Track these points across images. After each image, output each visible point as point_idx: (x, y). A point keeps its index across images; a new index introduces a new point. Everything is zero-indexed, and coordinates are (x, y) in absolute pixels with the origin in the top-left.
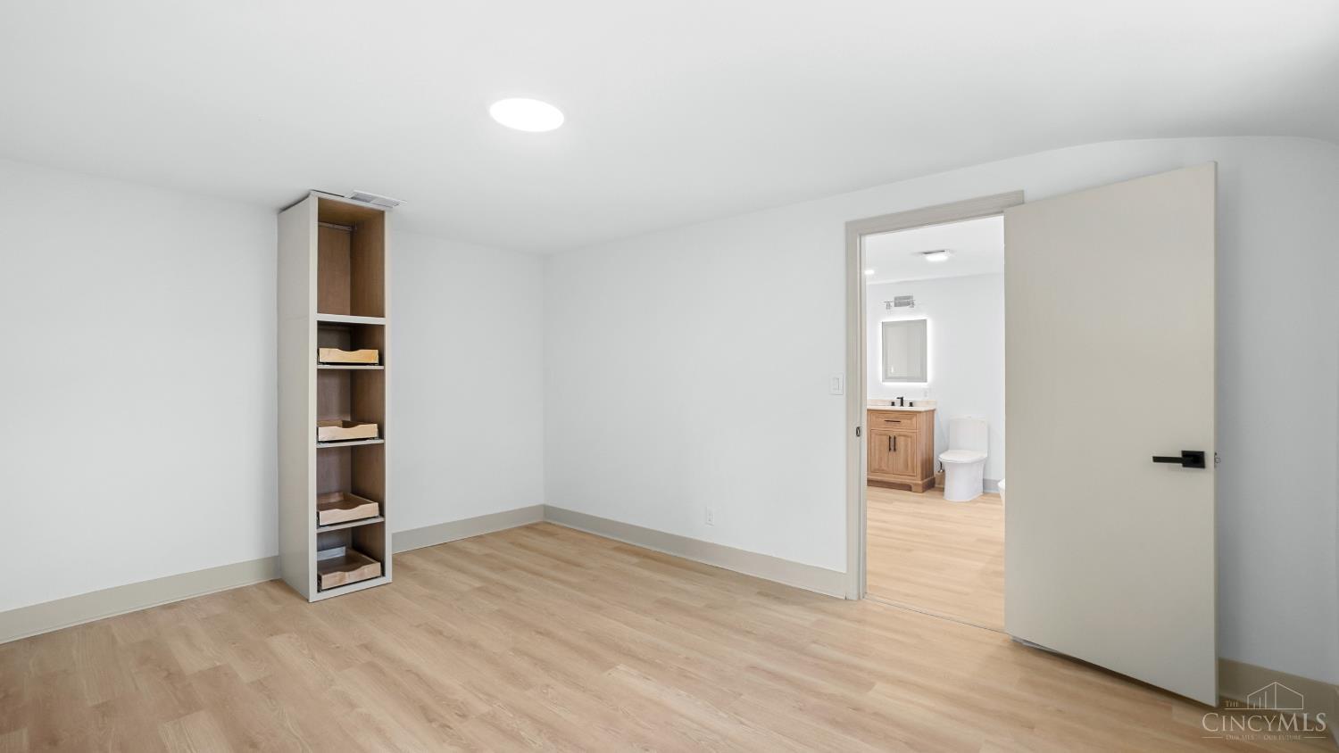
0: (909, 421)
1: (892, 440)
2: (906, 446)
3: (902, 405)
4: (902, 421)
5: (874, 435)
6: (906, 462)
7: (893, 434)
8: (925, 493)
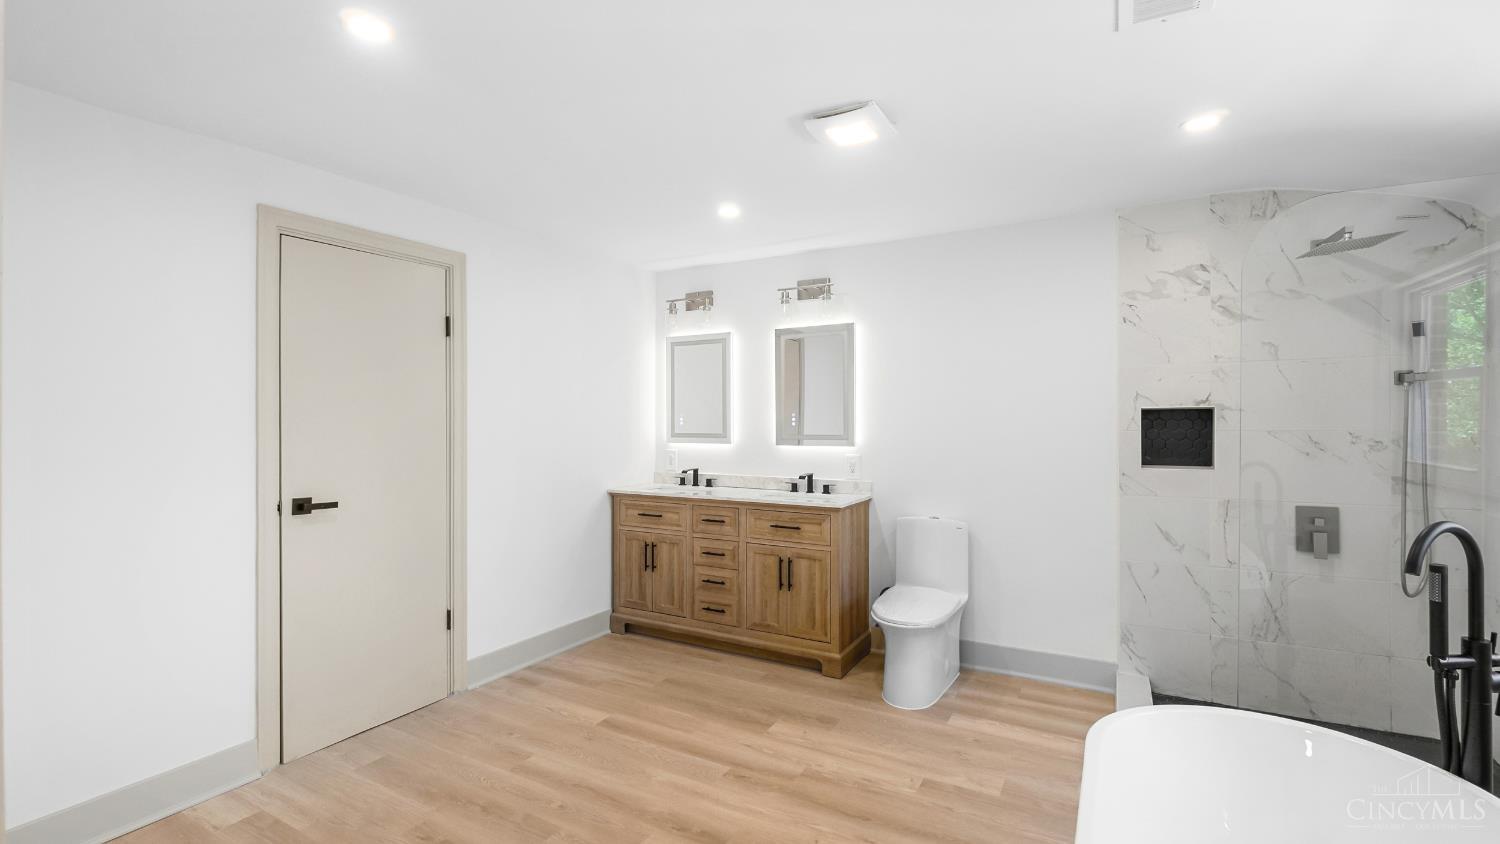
0: (815, 528)
1: (785, 565)
2: (811, 579)
3: (810, 490)
4: (805, 527)
5: (751, 554)
6: (812, 611)
7: (786, 554)
8: (848, 679)
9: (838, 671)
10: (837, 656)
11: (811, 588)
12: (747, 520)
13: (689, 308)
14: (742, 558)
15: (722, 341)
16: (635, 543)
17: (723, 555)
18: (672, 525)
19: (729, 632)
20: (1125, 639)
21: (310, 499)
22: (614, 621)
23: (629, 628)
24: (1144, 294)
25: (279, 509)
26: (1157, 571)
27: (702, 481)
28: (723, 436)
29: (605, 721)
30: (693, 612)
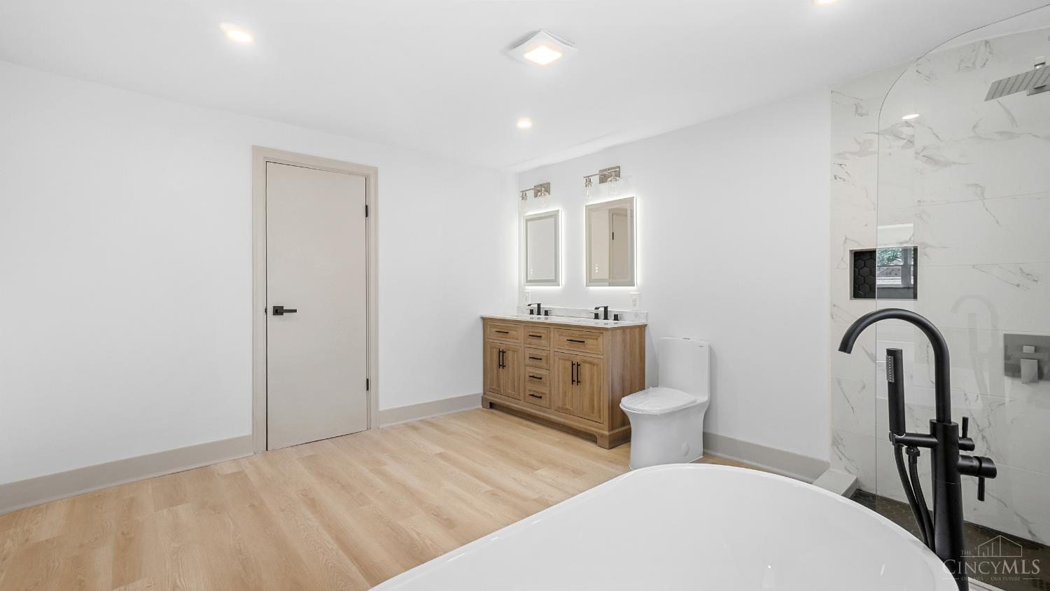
0: (594, 342)
1: (575, 367)
2: (592, 378)
3: (605, 318)
4: (588, 341)
5: (557, 359)
6: (592, 400)
7: (577, 360)
8: (614, 450)
9: (607, 443)
10: (606, 433)
11: (592, 384)
12: (554, 335)
13: (536, 196)
14: (552, 362)
15: (554, 215)
16: (495, 350)
17: (541, 359)
18: (513, 339)
19: (544, 412)
20: (836, 442)
21: (283, 307)
22: (484, 400)
23: (492, 405)
24: (852, 153)
25: (266, 312)
26: (864, 388)
27: (542, 312)
28: (555, 281)
29: (440, 453)
30: (525, 397)
